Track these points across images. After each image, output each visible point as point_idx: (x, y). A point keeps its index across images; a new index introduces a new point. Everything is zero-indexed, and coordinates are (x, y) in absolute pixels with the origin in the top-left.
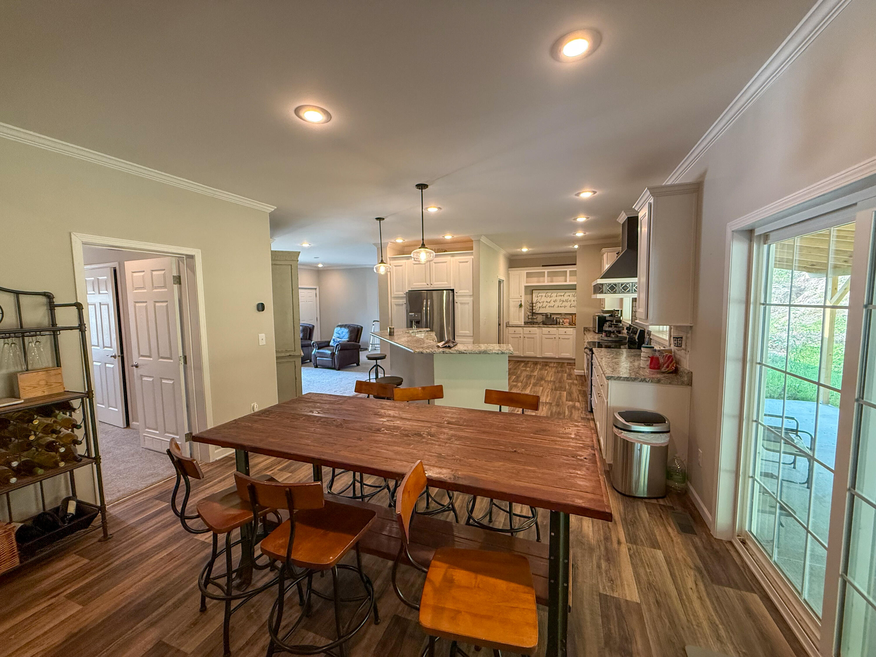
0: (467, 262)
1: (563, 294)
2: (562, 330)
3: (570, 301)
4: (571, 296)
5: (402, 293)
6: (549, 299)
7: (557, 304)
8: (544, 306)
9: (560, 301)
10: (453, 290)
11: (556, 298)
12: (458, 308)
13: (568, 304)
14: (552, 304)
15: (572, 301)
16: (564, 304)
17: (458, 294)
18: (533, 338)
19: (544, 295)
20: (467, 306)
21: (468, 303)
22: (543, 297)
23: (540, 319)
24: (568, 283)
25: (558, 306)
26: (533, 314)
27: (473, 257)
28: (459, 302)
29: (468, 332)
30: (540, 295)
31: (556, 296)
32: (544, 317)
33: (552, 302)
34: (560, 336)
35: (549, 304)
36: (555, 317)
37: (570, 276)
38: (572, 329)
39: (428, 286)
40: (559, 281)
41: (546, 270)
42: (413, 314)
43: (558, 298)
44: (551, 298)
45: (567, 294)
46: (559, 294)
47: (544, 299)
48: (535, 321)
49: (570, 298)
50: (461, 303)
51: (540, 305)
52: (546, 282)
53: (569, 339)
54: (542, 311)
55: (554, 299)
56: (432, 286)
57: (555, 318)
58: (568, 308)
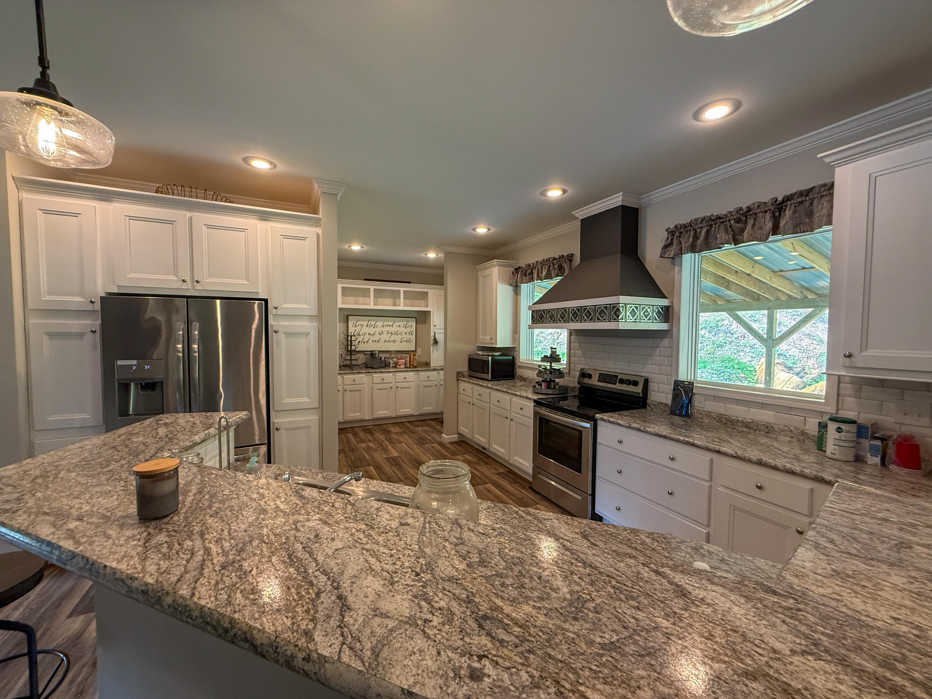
0: (304, 239)
1: (391, 323)
2: (400, 376)
3: (401, 334)
4: (402, 326)
5: (80, 299)
6: (372, 330)
7: (385, 337)
8: (366, 340)
9: (388, 332)
10: (266, 301)
11: (382, 329)
12: (278, 343)
13: (398, 338)
14: (377, 337)
15: (403, 333)
16: (393, 337)
17: (279, 312)
18: (359, 391)
19: (365, 323)
20: (303, 341)
21: (307, 334)
22: (364, 328)
23: (361, 359)
24: (402, 308)
25: (385, 341)
26: (351, 352)
27: (319, 230)
28: (281, 330)
29: (306, 400)
30: (360, 323)
31: (383, 326)
32: (369, 356)
33: (377, 333)
34: (398, 385)
35: (372, 338)
36: (383, 356)
37: (404, 298)
38: (413, 373)
39: (184, 286)
40: (386, 305)
41: (372, 287)
42: (135, 362)
43: (385, 329)
44: (375, 329)
45: (397, 324)
46: (386, 323)
47: (365, 330)
48: (354, 363)
49: (402, 330)
50: (289, 334)
51: (360, 339)
52: (370, 304)
53: (409, 387)
54: (361, 347)
55: (379, 329)
56: (198, 287)
57: (383, 359)
58: (398, 342)
